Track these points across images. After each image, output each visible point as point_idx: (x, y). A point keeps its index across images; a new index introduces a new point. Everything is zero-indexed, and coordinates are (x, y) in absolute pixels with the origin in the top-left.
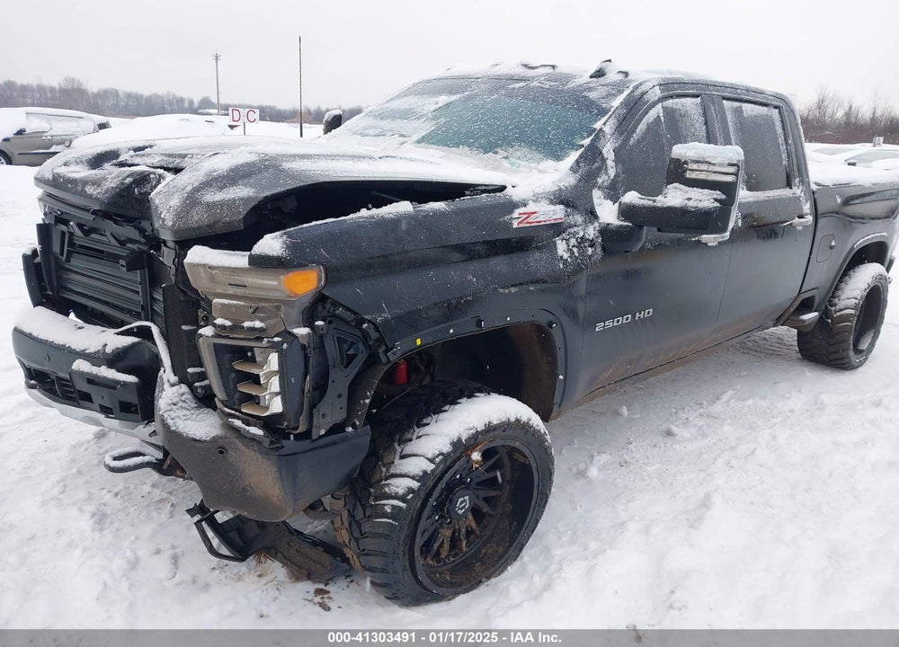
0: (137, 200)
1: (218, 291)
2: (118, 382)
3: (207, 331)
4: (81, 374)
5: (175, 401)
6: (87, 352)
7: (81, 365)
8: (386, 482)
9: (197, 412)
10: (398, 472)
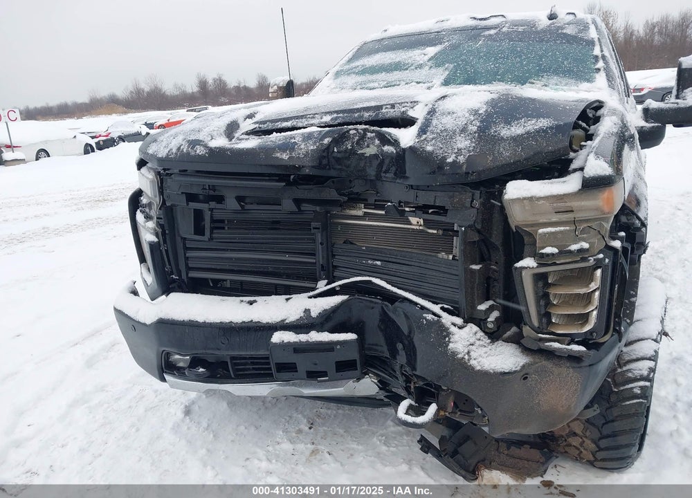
1: (541, 221)
2: (338, 343)
3: (528, 262)
5: (472, 341)
6: (287, 321)
8: (625, 369)
10: (634, 357)
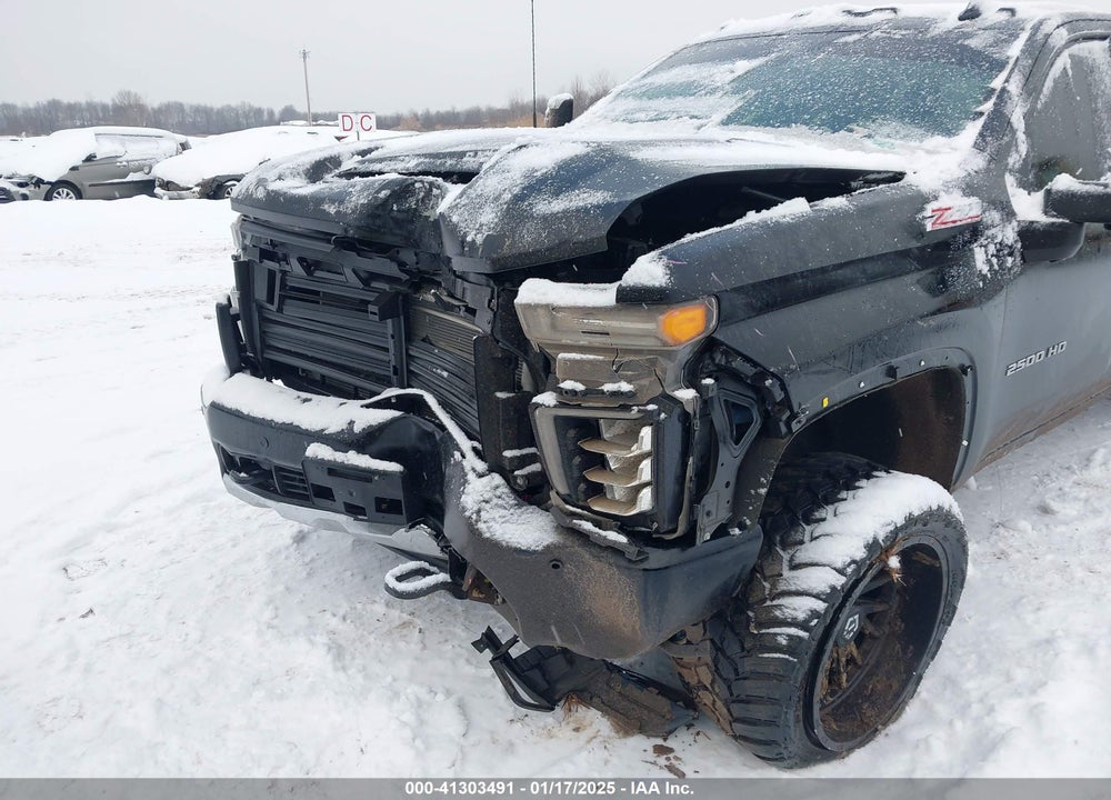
0: (397, 222)
1: (564, 341)
2: (376, 472)
3: (547, 398)
4: (320, 463)
5: (486, 497)
6: (326, 432)
7: (317, 450)
8: (775, 603)
9: (519, 511)
10: (793, 588)
